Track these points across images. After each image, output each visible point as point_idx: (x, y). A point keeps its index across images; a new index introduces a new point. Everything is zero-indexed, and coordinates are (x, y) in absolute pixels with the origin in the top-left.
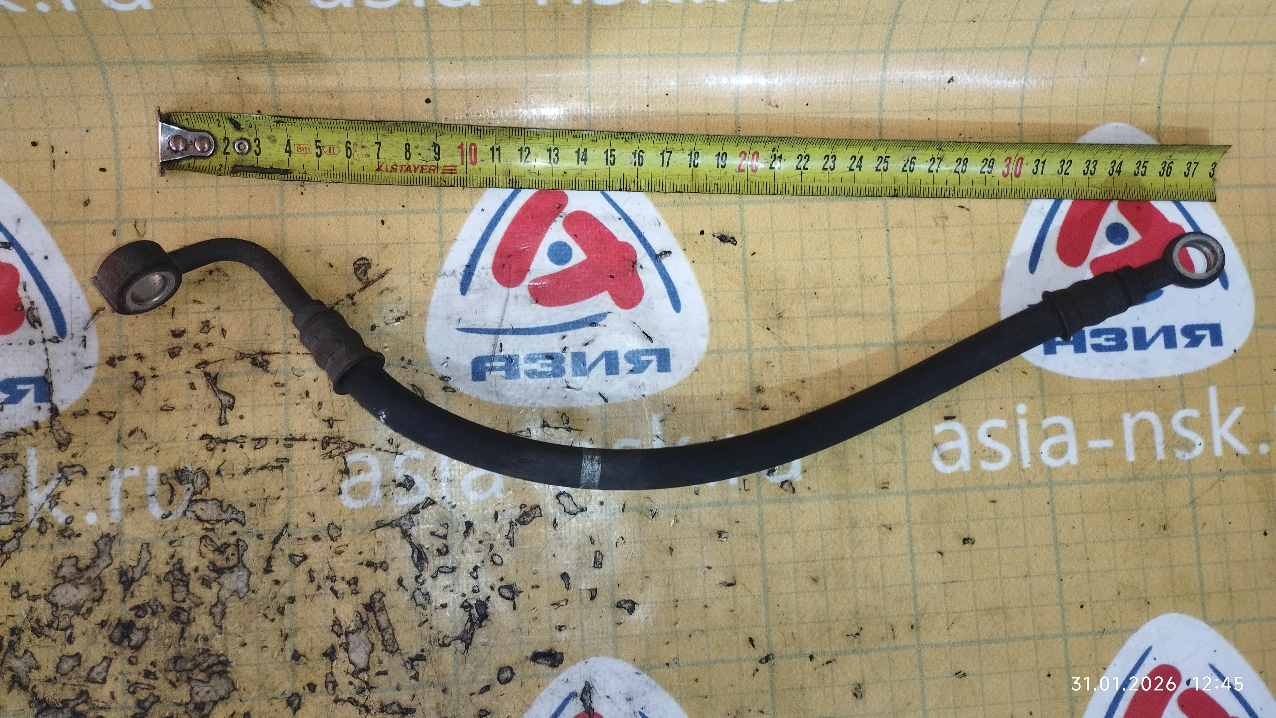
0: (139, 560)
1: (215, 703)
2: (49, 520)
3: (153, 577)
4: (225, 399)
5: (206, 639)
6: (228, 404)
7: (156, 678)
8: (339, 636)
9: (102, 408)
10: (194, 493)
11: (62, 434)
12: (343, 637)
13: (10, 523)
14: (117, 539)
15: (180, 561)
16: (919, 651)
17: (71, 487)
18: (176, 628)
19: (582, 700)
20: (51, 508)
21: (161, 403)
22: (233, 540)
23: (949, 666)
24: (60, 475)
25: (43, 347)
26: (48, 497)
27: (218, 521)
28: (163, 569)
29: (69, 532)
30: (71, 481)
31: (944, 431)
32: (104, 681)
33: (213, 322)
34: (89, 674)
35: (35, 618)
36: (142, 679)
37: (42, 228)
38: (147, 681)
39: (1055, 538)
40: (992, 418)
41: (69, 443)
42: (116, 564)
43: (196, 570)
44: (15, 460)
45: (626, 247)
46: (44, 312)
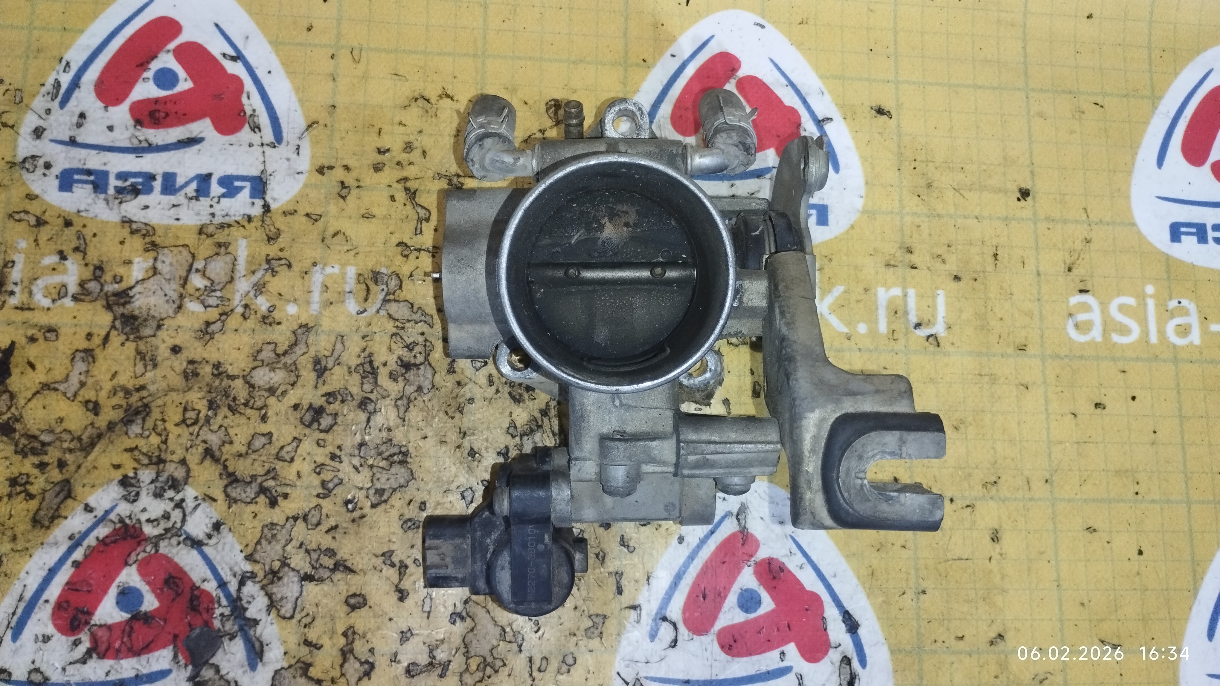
0: (333, 351)
1: (394, 490)
2: (252, 307)
3: (345, 368)
4: (422, 212)
5: (389, 430)
6: (424, 217)
7: (341, 462)
8: (513, 437)
9: (309, 210)
10: (387, 294)
11: (272, 229)
12: (518, 439)
13: (217, 306)
14: (314, 329)
15: (371, 355)
16: (1053, 505)
17: (277, 278)
18: (363, 417)
19: (738, 520)
20: (256, 297)
21: (363, 211)
22: (421, 339)
23: (1080, 521)
24: (267, 267)
25: (260, 149)
26: (255, 285)
27: (409, 321)
28: (354, 362)
29: (271, 320)
30: (277, 272)
31: (1079, 303)
32: (292, 460)
33: (416, 144)
34: (278, 453)
35: (232, 396)
36: (328, 461)
37: (268, 47)
38: (333, 463)
39: (1180, 410)
40: (1123, 295)
41: (278, 238)
42: (312, 353)
43: (385, 364)
44: (227, 248)
45: (793, 111)
46: (264, 120)
